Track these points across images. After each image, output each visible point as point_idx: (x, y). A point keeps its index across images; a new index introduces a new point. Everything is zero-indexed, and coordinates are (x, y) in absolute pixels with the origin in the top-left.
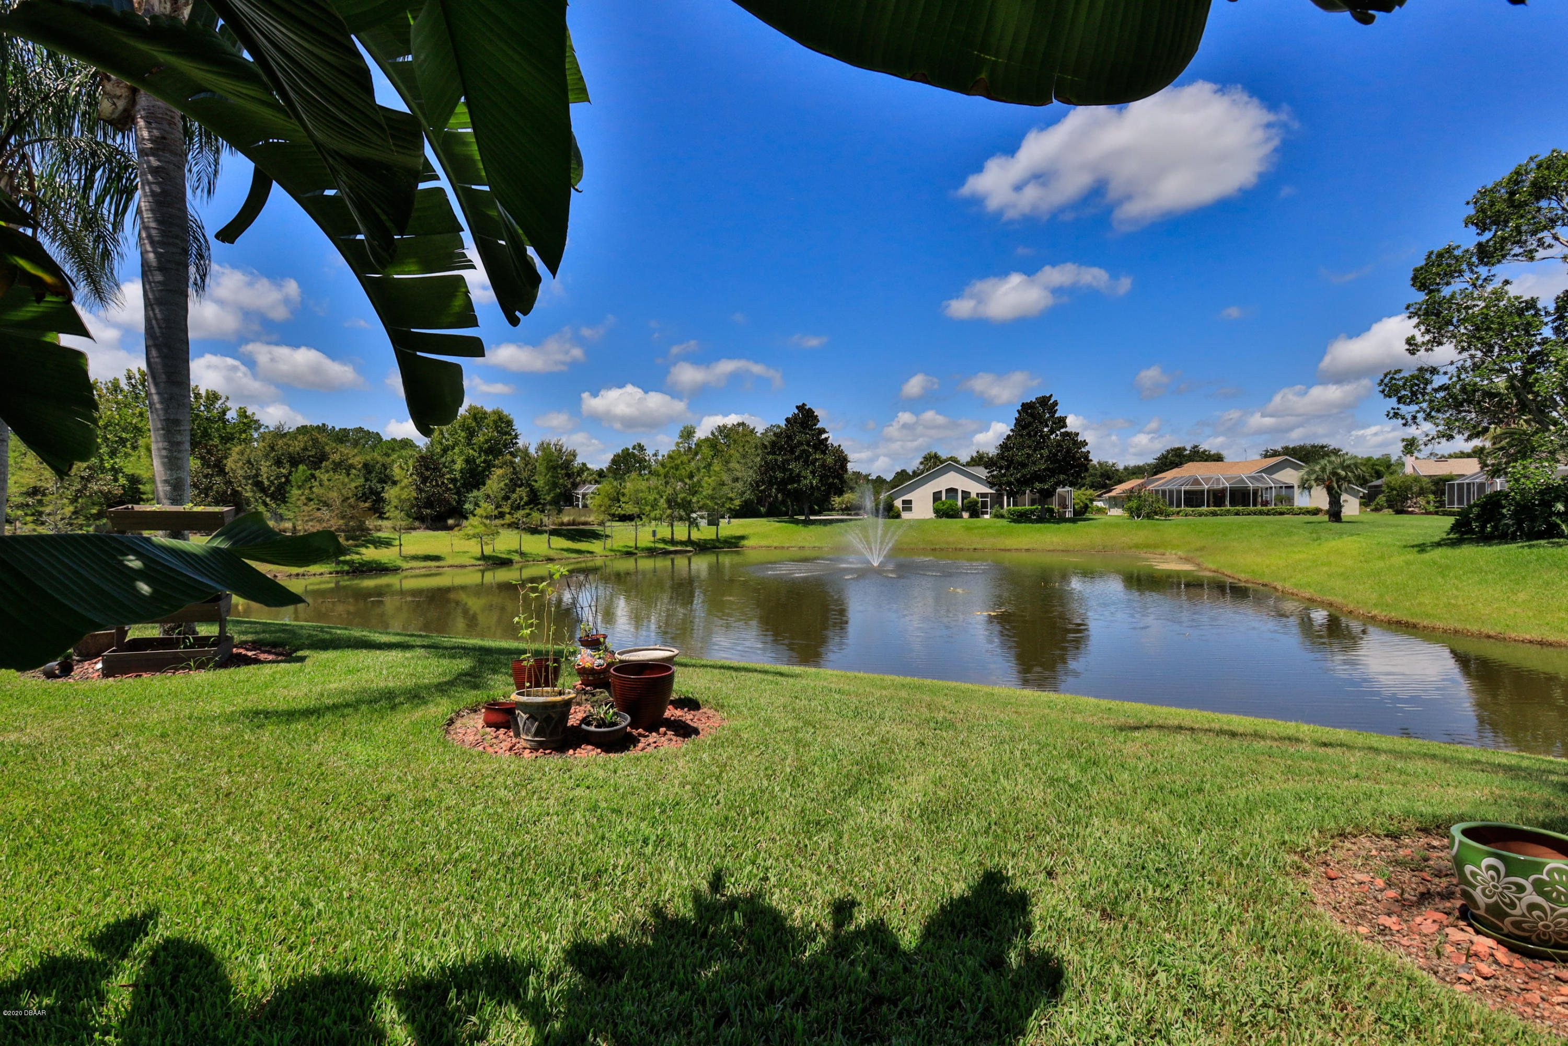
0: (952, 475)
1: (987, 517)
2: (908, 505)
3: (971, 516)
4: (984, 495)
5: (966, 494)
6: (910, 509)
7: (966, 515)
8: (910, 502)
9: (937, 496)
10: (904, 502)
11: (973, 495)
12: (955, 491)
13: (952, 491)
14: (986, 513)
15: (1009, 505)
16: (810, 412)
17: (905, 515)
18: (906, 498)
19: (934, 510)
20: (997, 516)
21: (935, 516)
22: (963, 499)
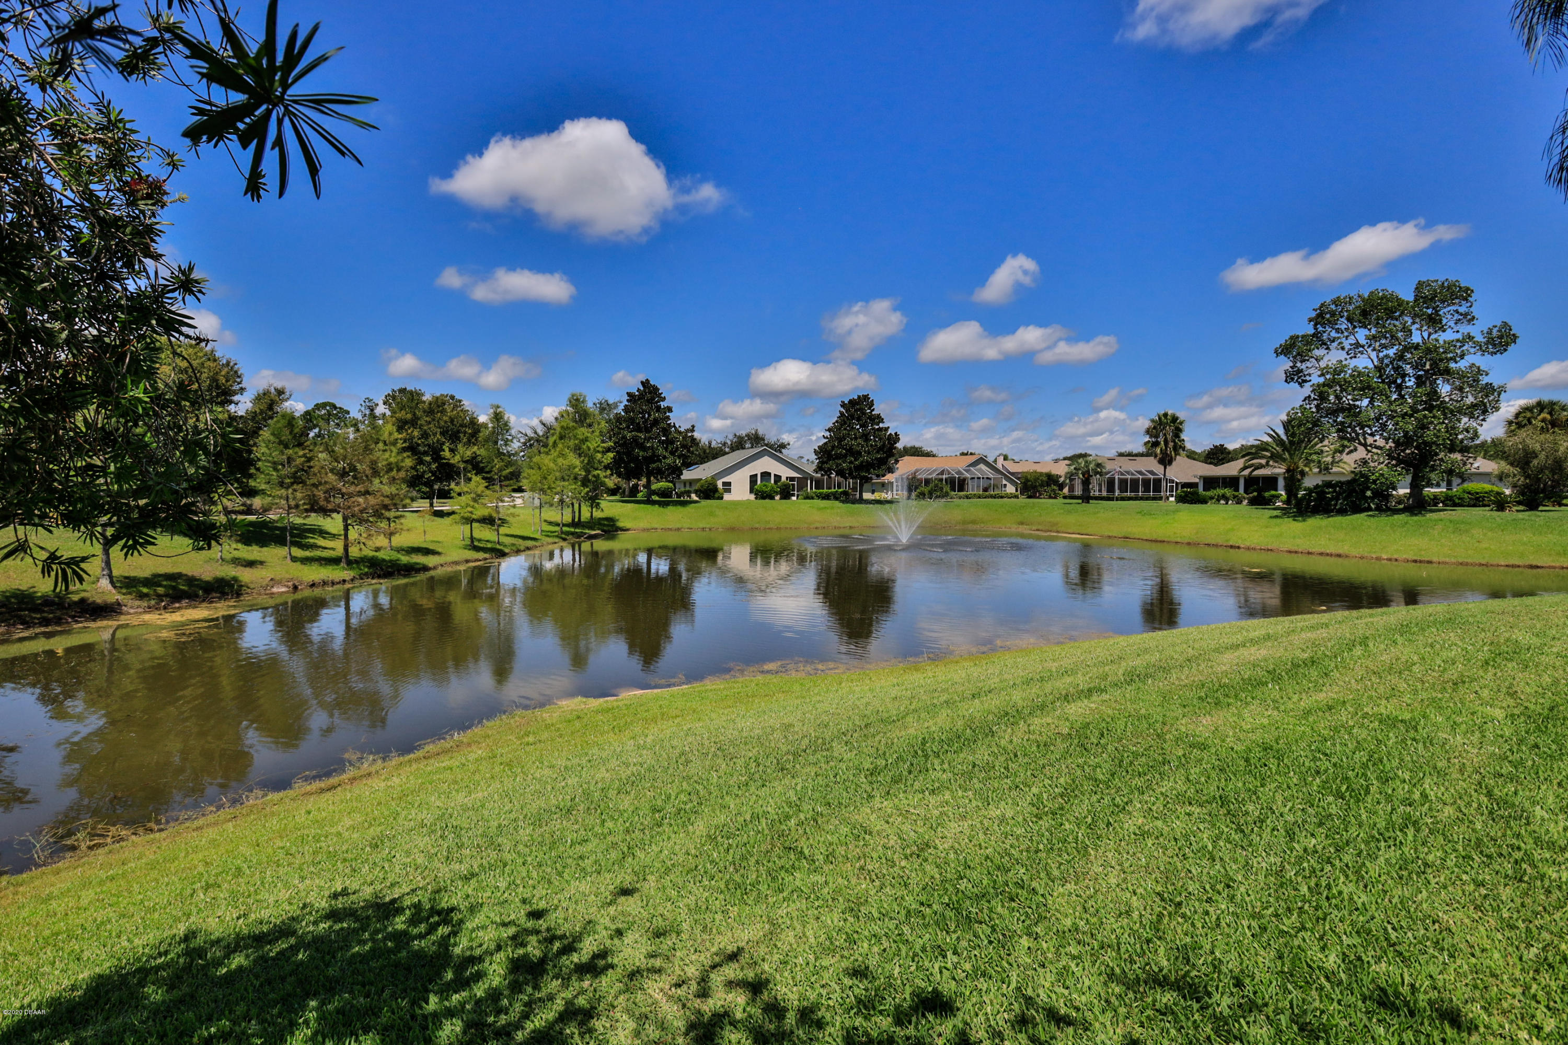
0: (766, 459)
1: (794, 498)
2: (727, 487)
3: (782, 498)
4: (792, 479)
5: (778, 478)
6: (729, 491)
7: (778, 497)
8: (729, 484)
9: (753, 478)
10: (724, 484)
11: (783, 479)
12: (769, 474)
13: (766, 475)
14: (794, 495)
15: (812, 488)
16: (656, 389)
17: (727, 497)
18: (726, 479)
19: (751, 491)
20: (807, 498)
21: (752, 497)
22: (776, 482)
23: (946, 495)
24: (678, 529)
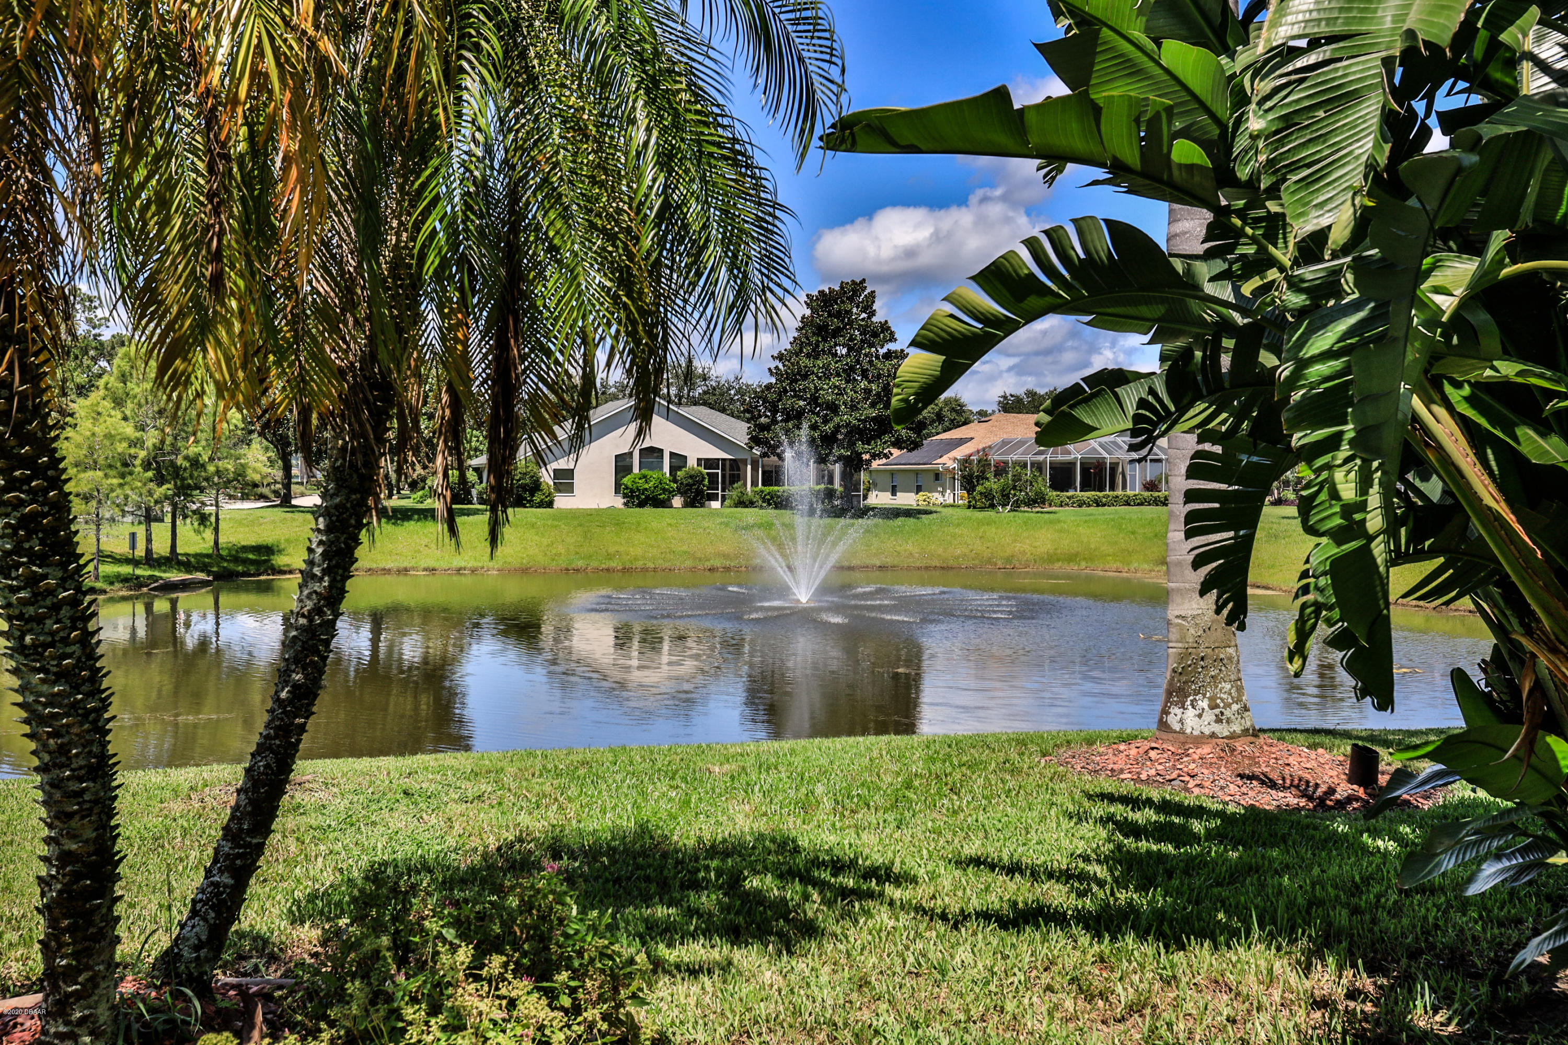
1: (716, 505)
2: (565, 480)
3: (686, 505)
4: (709, 463)
5: (678, 460)
6: (567, 489)
7: (677, 501)
8: (570, 473)
9: (622, 465)
10: (558, 473)
11: (692, 463)
12: (660, 453)
13: (652, 455)
14: (714, 497)
15: (755, 483)
17: (561, 501)
18: (562, 464)
19: (617, 491)
20: (742, 503)
21: (619, 502)
22: (673, 469)
23: (1038, 500)
24: (404, 571)
